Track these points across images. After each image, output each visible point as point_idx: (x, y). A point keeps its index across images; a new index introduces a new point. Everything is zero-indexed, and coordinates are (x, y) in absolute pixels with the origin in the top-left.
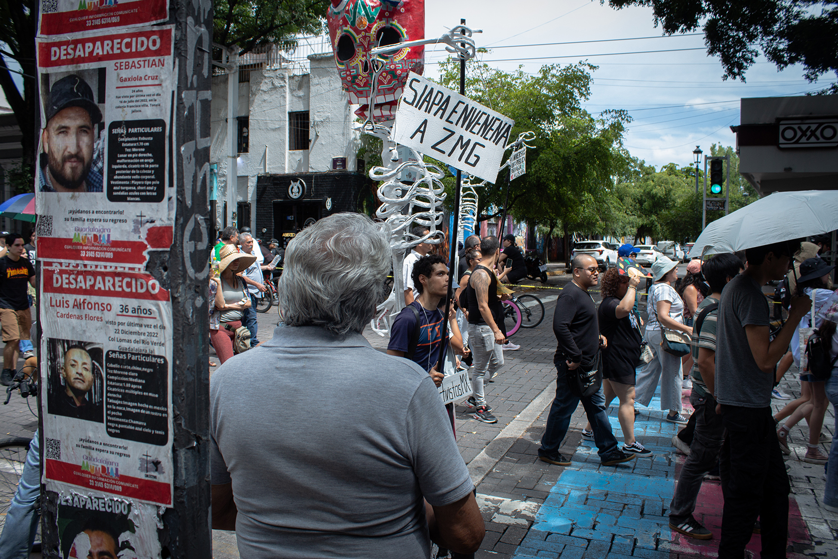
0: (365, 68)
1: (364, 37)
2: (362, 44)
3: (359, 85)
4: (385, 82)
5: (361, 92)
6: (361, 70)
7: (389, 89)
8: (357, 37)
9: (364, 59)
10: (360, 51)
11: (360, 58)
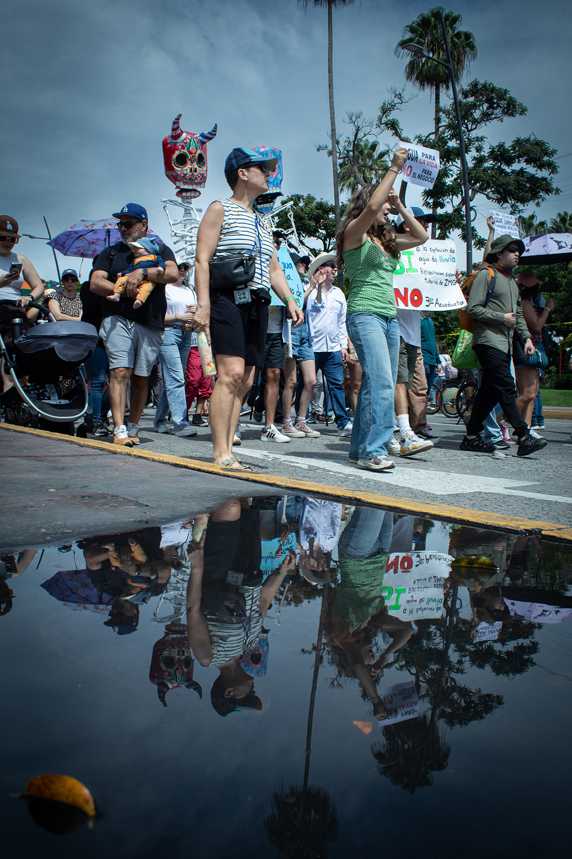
0: (191, 171)
1: (193, 156)
2: (190, 160)
3: (186, 179)
4: (199, 179)
5: (186, 183)
6: (189, 172)
7: (200, 183)
8: (190, 156)
9: (190, 167)
10: (189, 162)
11: (189, 166)
